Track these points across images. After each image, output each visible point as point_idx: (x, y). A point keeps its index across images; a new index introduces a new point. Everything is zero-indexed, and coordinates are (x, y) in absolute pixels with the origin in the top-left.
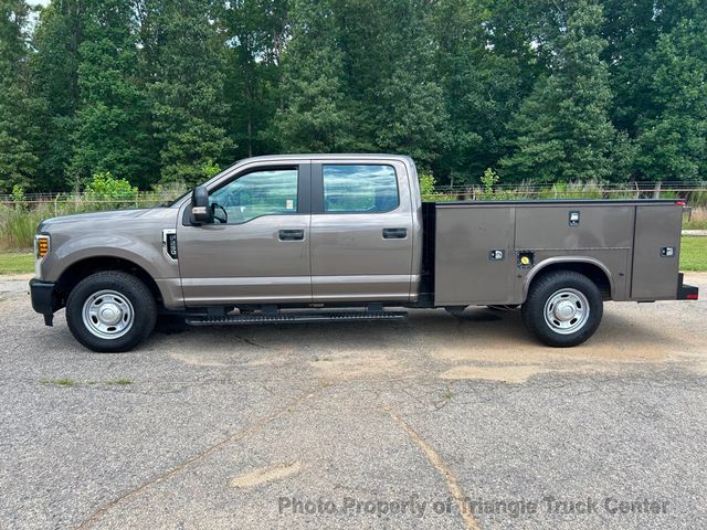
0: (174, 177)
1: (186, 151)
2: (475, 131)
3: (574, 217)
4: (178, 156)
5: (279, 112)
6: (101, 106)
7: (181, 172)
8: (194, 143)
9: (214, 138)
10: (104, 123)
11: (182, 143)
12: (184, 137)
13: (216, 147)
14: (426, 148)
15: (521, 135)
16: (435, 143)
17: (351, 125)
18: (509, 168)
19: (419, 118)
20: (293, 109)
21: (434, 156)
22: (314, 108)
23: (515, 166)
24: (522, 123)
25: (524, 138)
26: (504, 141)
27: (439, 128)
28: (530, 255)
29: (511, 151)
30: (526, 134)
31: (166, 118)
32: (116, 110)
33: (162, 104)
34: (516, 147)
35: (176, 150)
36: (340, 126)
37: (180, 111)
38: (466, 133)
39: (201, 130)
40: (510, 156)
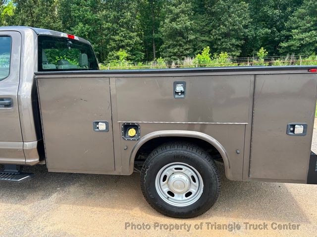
0: (113, 57)
1: (118, 45)
2: (267, 27)
3: (179, 88)
4: (114, 47)
5: (162, 23)
6: (81, 25)
7: (115, 55)
8: (122, 41)
9: (131, 38)
10: (83, 33)
11: (116, 41)
12: (117, 38)
13: (131, 42)
14: (238, 39)
15: (294, 29)
16: (243, 35)
17: (198, 28)
18: (286, 47)
19: (235, 22)
20: (167, 21)
21: (243, 42)
22: (177, 20)
23: (289, 47)
24: (295, 22)
25: (295, 30)
26: (284, 32)
27: (246, 27)
28: (136, 127)
29: (288, 38)
30: (296, 28)
31: (108, 29)
32: (87, 26)
33: (107, 22)
34: (291, 36)
35: (113, 44)
36: (192, 29)
37: (115, 26)
38: (262, 29)
39: (125, 34)
40: (287, 41)
